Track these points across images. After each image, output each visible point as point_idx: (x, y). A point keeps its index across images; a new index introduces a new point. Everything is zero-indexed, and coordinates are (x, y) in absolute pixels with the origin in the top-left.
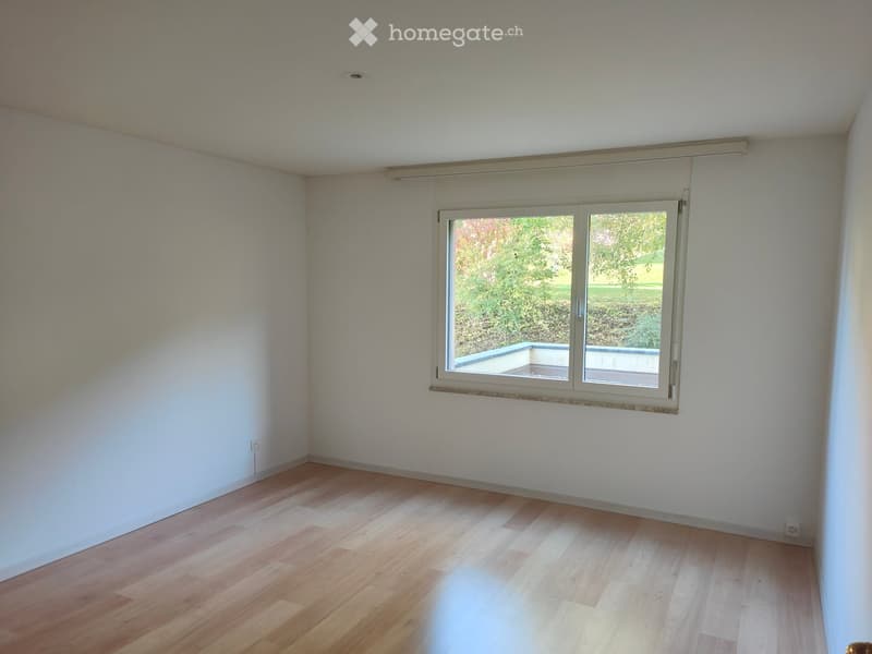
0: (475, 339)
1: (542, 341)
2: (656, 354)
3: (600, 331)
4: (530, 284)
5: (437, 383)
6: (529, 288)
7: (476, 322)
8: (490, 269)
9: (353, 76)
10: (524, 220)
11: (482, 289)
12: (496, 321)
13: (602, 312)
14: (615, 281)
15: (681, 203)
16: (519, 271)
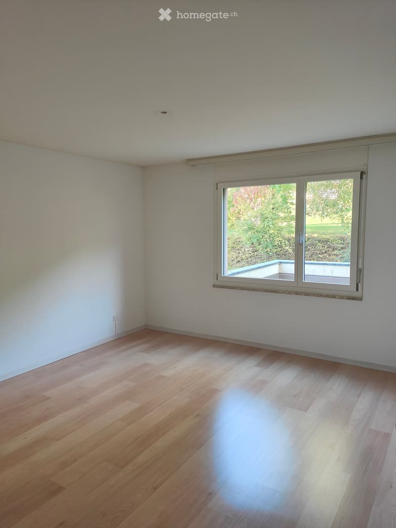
0: (247, 259)
1: (288, 259)
2: (347, 265)
3: (326, 252)
4: (280, 224)
5: (217, 283)
6: (280, 227)
7: (248, 248)
8: (256, 217)
9: (162, 113)
10: (277, 186)
11: (251, 228)
12: (260, 248)
13: (327, 241)
14: (336, 221)
15: (362, 173)
16: (274, 217)
